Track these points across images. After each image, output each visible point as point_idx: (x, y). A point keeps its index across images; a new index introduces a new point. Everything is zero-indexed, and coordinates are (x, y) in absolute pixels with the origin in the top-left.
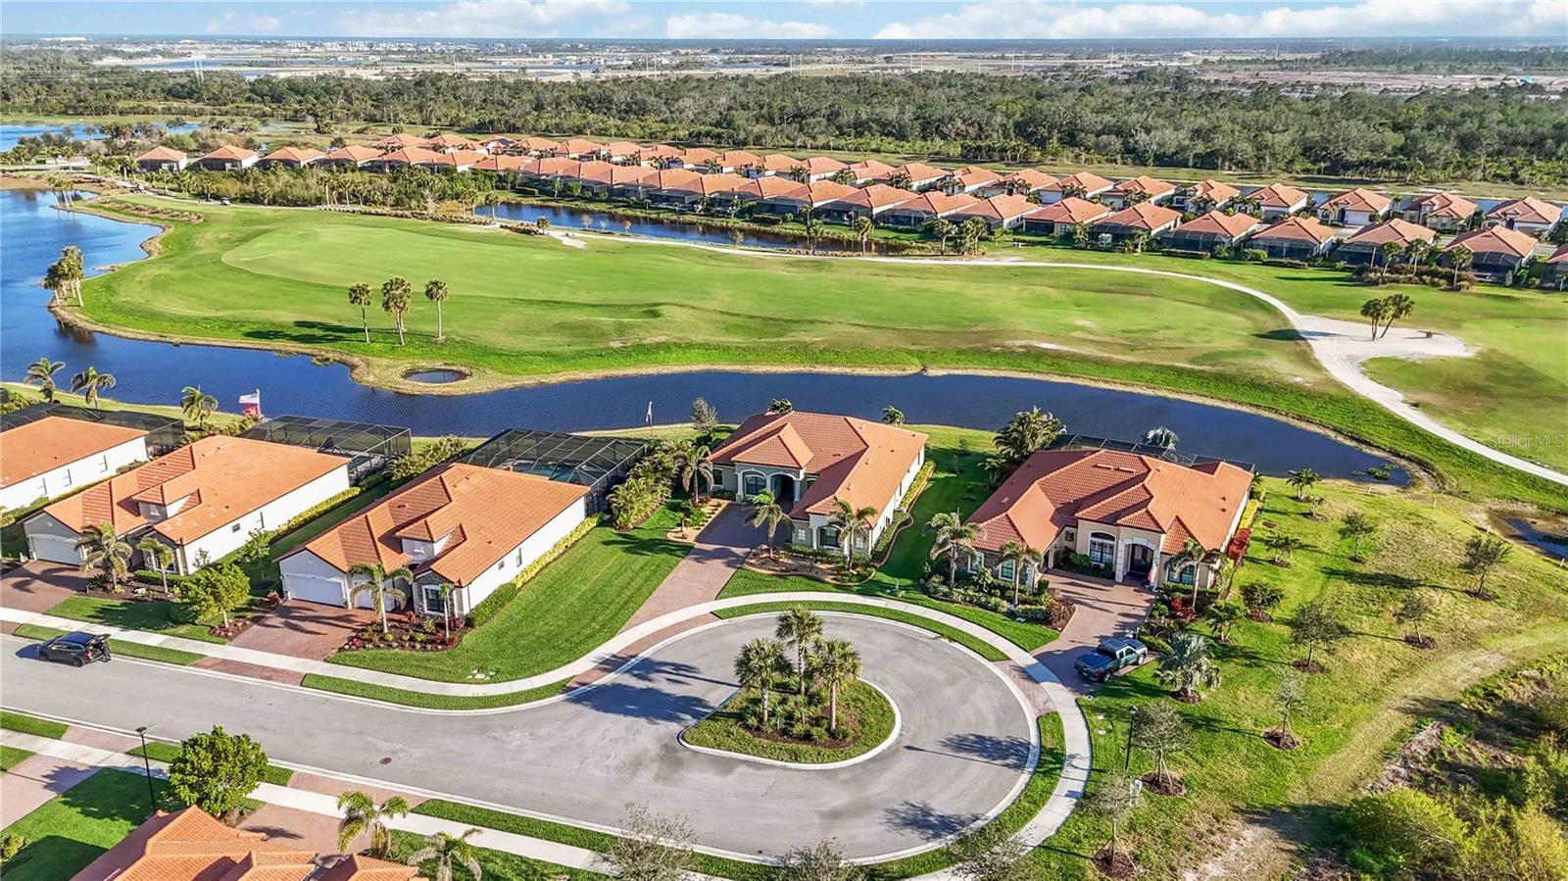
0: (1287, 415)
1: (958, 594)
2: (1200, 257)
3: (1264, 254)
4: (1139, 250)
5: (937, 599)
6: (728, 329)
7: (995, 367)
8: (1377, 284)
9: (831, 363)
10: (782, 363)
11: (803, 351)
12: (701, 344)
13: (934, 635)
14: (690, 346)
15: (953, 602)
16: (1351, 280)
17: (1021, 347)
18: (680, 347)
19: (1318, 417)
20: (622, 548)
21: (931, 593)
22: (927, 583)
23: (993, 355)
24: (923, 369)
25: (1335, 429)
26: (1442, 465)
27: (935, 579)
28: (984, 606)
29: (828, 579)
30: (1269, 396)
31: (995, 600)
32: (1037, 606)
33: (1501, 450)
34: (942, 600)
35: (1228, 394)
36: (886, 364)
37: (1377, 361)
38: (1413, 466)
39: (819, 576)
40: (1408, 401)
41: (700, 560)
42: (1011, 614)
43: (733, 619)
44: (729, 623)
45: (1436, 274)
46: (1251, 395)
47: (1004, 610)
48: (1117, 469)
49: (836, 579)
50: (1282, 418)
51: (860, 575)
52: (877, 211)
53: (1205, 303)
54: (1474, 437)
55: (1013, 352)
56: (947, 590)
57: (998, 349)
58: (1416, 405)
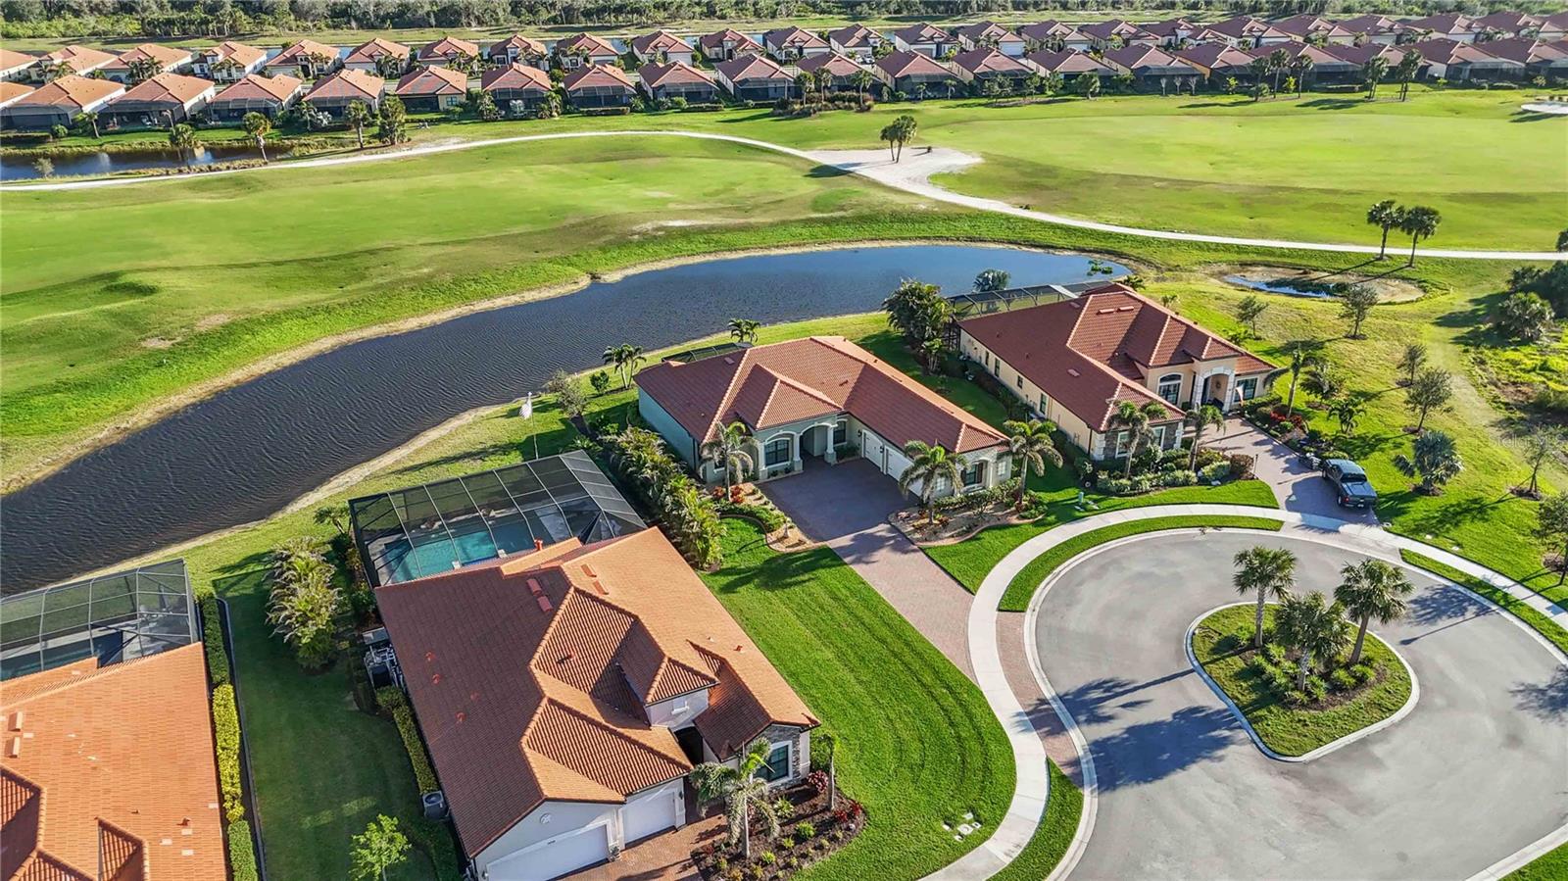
0: (958, 239)
2: (622, 113)
3: (682, 100)
4: (555, 114)
5: (1130, 495)
6: (275, 284)
7: (657, 257)
8: (810, 115)
9: (489, 296)
10: (427, 311)
11: (427, 288)
12: (284, 313)
13: (1196, 531)
14: (273, 319)
15: (1147, 492)
16: (780, 115)
17: (657, 229)
18: (260, 323)
19: (984, 235)
20: (757, 587)
21: (1119, 492)
22: (1099, 484)
23: (641, 244)
24: (594, 277)
25: (1010, 243)
26: (1126, 250)
27: (1103, 476)
28: (1174, 484)
29: (1014, 520)
30: (923, 226)
31: (1179, 473)
32: (1215, 464)
33: (1140, 228)
34: (1134, 495)
35: (892, 233)
36: (549, 281)
37: (936, 179)
38: (1107, 257)
39: (1003, 522)
40: (1014, 205)
41: (864, 559)
42: (1203, 481)
43: (1030, 605)
44: (1036, 613)
45: (843, 99)
46: (908, 229)
47: (1195, 480)
48: (1119, 310)
49: (1024, 518)
50: (957, 243)
51: (1036, 503)
52: (187, 106)
53: (710, 155)
54: (1107, 223)
55: (655, 237)
56: (1129, 483)
57: (636, 237)
58: (1027, 208)
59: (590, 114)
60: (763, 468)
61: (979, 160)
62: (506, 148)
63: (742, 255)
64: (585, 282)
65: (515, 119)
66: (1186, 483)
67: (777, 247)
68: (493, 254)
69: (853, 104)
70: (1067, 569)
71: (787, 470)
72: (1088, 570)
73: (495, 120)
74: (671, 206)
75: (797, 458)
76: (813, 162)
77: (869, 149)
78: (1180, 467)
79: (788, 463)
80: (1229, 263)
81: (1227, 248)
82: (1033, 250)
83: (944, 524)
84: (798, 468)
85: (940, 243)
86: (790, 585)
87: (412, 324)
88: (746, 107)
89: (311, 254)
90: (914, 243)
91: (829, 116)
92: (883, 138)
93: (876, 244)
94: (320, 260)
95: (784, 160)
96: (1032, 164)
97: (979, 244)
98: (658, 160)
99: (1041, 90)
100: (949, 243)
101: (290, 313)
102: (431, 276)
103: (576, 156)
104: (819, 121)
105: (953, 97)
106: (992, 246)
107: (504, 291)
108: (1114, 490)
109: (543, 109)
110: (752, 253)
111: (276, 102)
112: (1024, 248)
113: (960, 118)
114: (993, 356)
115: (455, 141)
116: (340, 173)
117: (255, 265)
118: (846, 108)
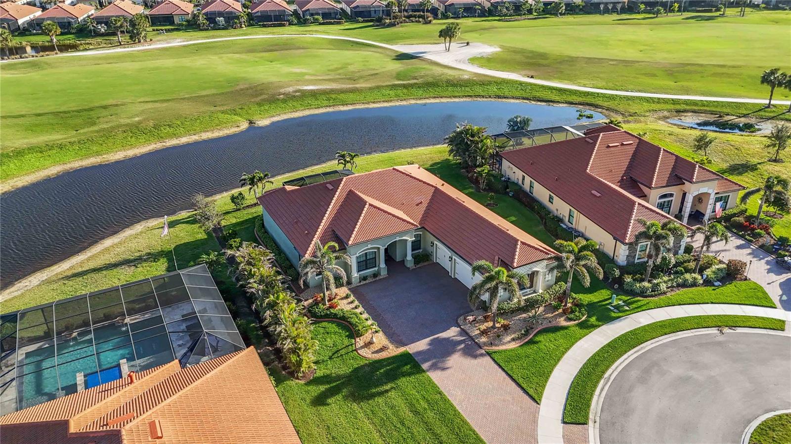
1: (663, 282)
4: (243, 26)
5: (652, 296)
6: (31, 129)
7: (296, 109)
8: (395, 25)
9: (175, 136)
10: (132, 146)
11: (135, 131)
12: (29, 149)
13: (714, 331)
14: (19, 153)
15: (665, 293)
16: (377, 26)
17: (296, 91)
18: (8, 156)
19: (507, 94)
20: (346, 398)
21: (643, 293)
22: (625, 287)
23: (284, 101)
24: (251, 122)
25: (524, 99)
26: (600, 103)
27: (628, 279)
28: (684, 285)
29: (562, 322)
30: (467, 89)
31: (688, 276)
32: (714, 267)
33: (606, 89)
34: (655, 296)
35: (446, 94)
36: (220, 125)
37: (473, 60)
38: (588, 107)
39: (554, 324)
40: (524, 76)
41: (440, 365)
42: (708, 282)
43: (591, 416)
44: (597, 425)
45: (415, 16)
46: (458, 91)
47: (701, 282)
48: (622, 144)
49: (570, 320)
50: (489, 99)
51: (578, 305)
52: (20, 22)
53: (334, 48)
54: (585, 86)
55: (294, 96)
56: (650, 285)
57: (282, 96)
58: (532, 77)
59: (264, 26)
60: (355, 275)
61: (498, 49)
62: (210, 45)
63: (350, 107)
64: (244, 126)
65: (219, 29)
66: (694, 284)
67: (374, 102)
68: (186, 108)
69: (421, 20)
70: (616, 373)
71: (375, 275)
72: (634, 373)
73: (207, 30)
74: (307, 77)
75: (383, 265)
76: (397, 51)
77: (431, 44)
78: (688, 271)
79: (376, 269)
80: (669, 111)
81: (666, 101)
82: (539, 103)
83: (506, 328)
84: (384, 273)
85: (479, 99)
86: (373, 396)
87: (119, 155)
88: (358, 22)
89: (63, 109)
90: (462, 100)
91: (406, 26)
92: (440, 36)
93: (437, 101)
94: (69, 112)
95: (379, 50)
96: (532, 52)
97: (504, 100)
98: (302, 51)
99: (530, 11)
100: (484, 99)
101: (31, 149)
102: (140, 122)
103: (251, 49)
104: (401, 29)
105: (479, 16)
106: (512, 101)
107: (188, 133)
108: (638, 291)
109: (236, 23)
110: (358, 107)
111: (73, 19)
112: (533, 102)
113: (483, 27)
114: (528, 179)
115: (179, 41)
116: (100, 58)
117: (23, 116)
118: (416, 21)
